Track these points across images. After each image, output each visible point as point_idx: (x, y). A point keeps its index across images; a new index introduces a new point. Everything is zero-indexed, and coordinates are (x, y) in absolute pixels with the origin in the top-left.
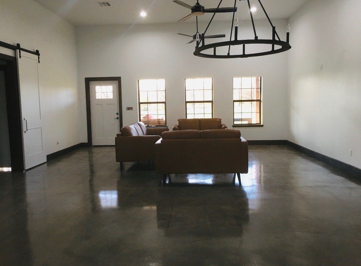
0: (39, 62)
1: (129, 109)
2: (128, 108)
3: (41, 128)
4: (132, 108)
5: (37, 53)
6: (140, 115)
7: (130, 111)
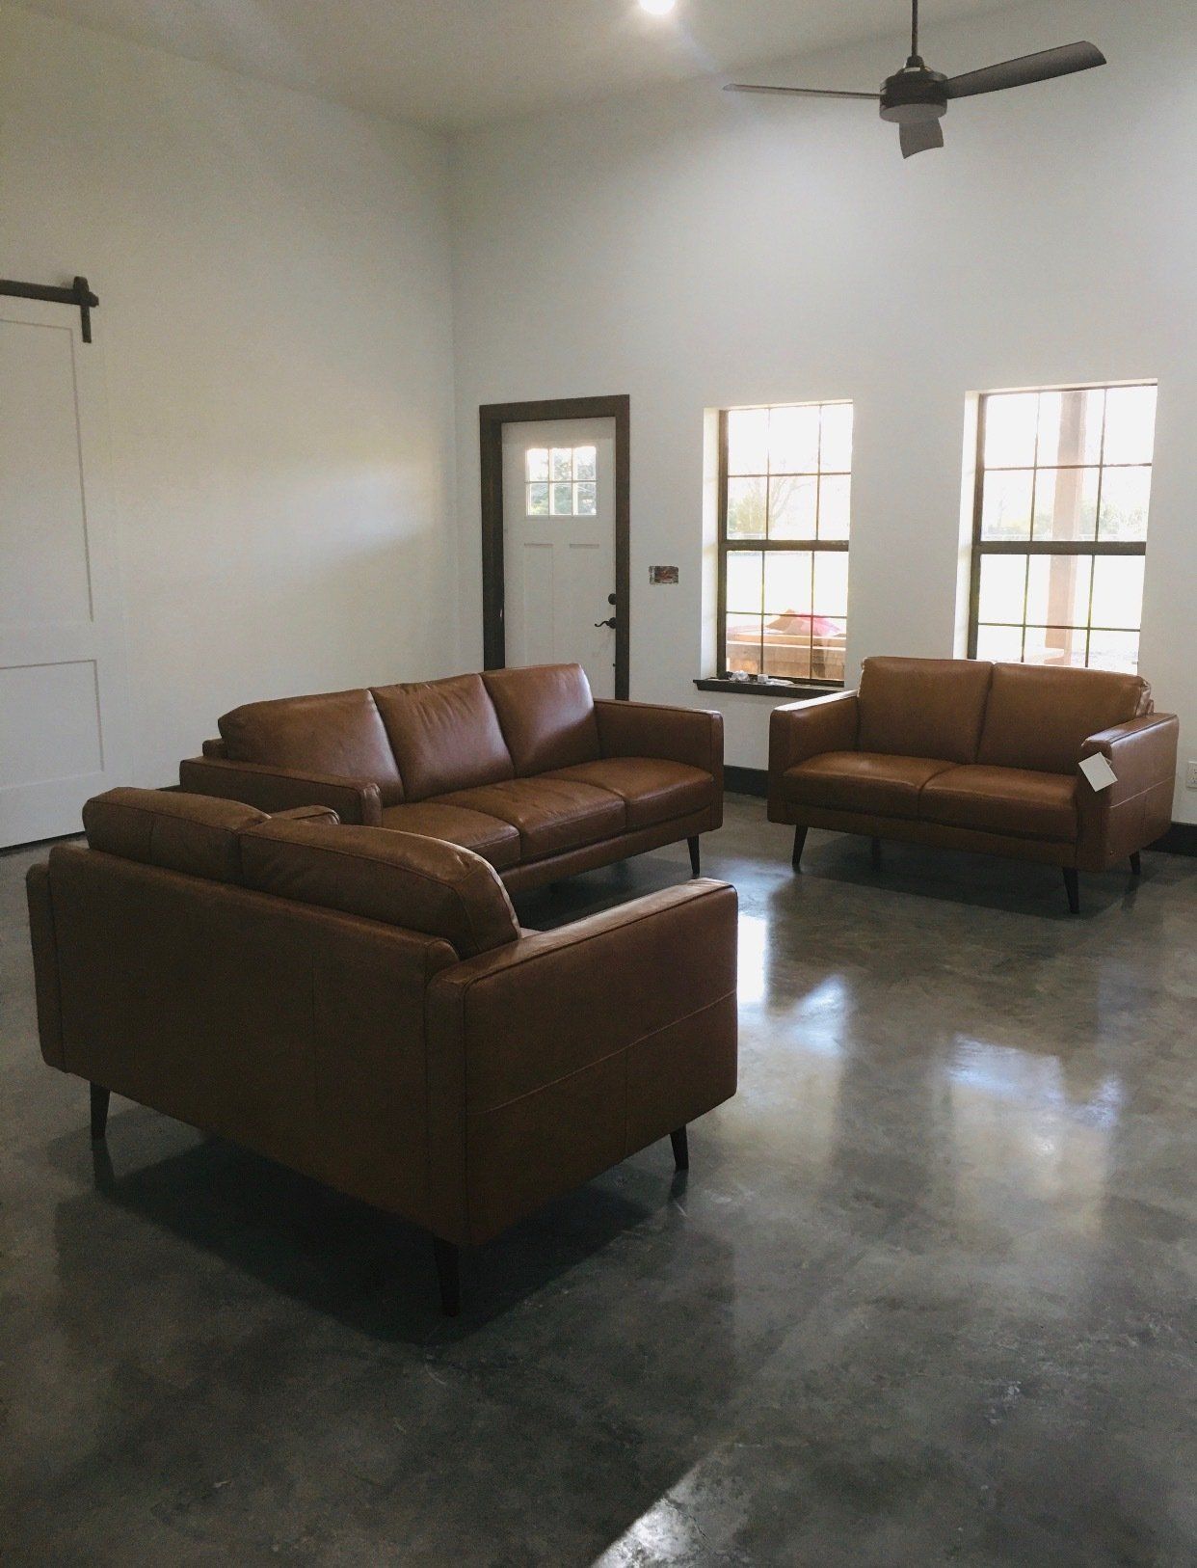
0: (87, 338)
1: (664, 574)
2: (658, 569)
3: (95, 661)
4: (677, 569)
5: (79, 294)
6: (725, 613)
7: (666, 587)
